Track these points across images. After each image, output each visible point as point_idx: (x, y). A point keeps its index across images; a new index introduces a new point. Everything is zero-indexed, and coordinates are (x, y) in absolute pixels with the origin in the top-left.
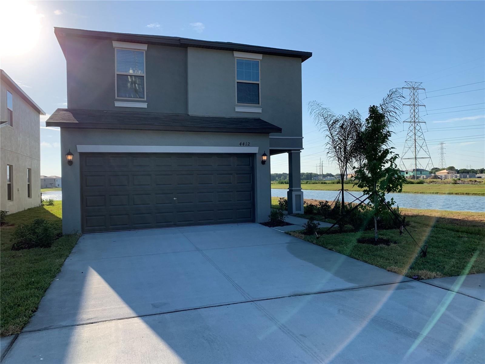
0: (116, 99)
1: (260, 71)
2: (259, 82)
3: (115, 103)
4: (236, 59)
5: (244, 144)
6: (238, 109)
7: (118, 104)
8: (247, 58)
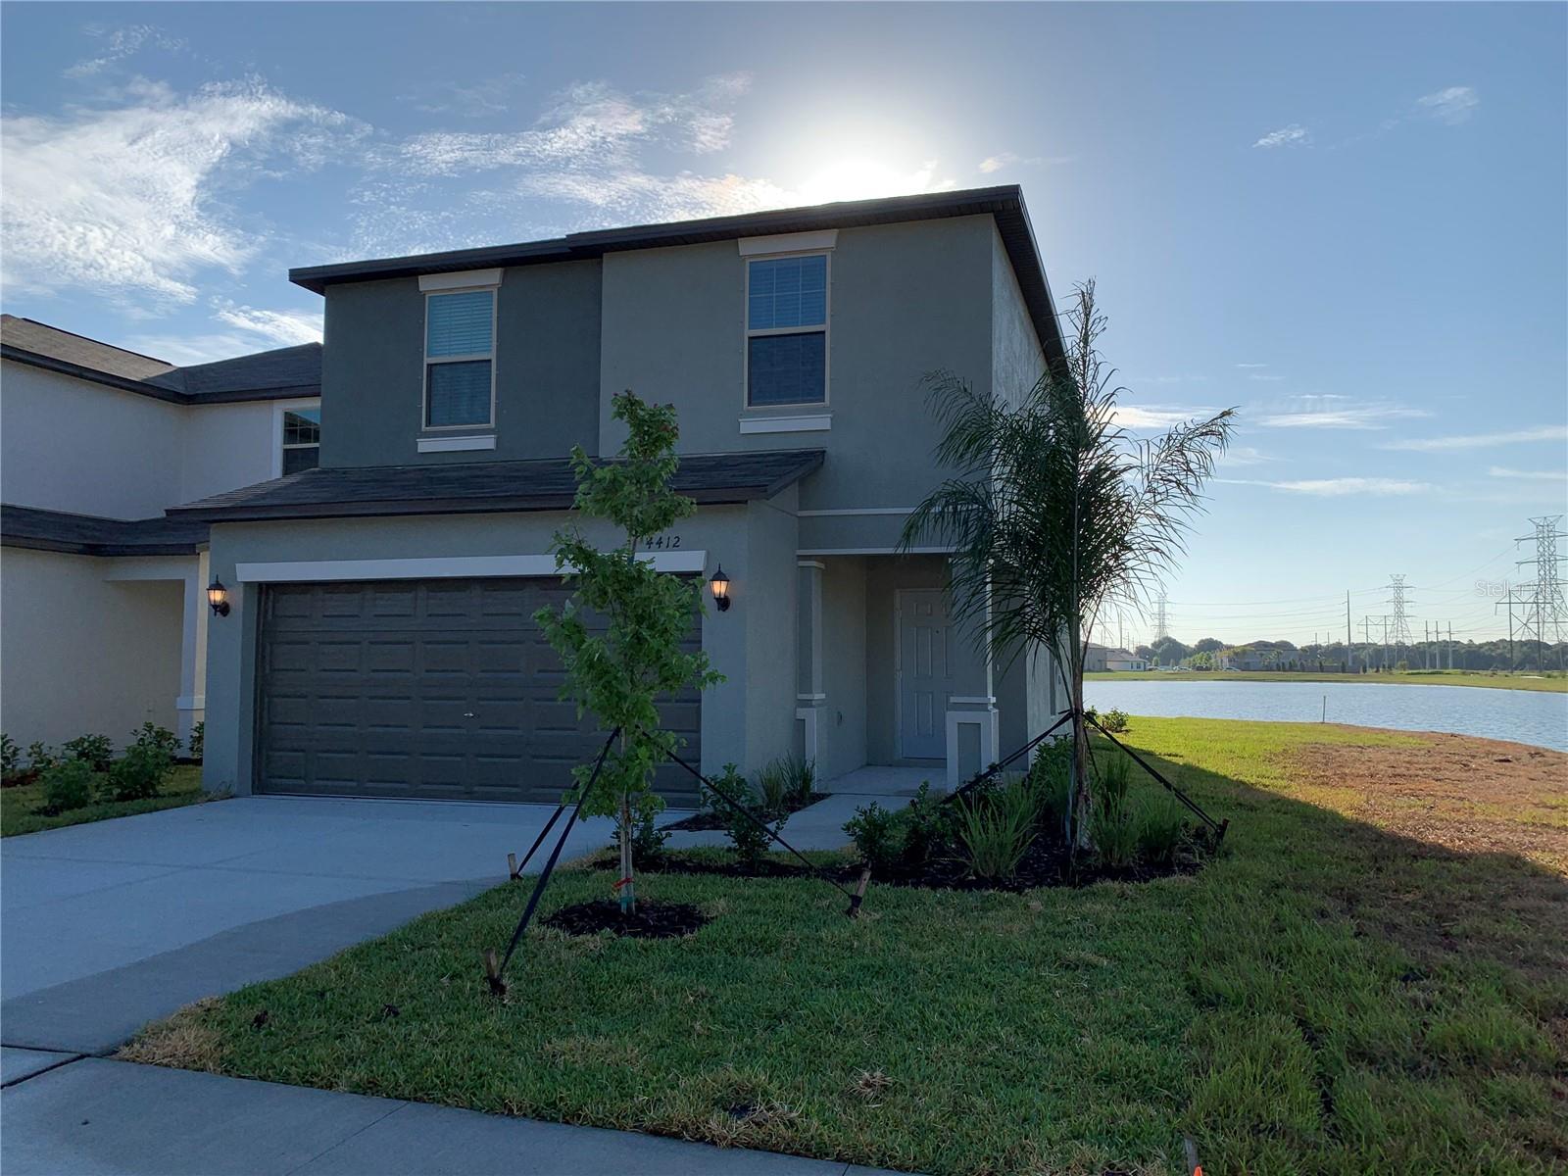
0: (426, 432)
1: (828, 286)
2: (826, 327)
3: (419, 444)
4: (748, 261)
5: (659, 543)
6: (748, 426)
7: (425, 446)
8: (786, 253)
